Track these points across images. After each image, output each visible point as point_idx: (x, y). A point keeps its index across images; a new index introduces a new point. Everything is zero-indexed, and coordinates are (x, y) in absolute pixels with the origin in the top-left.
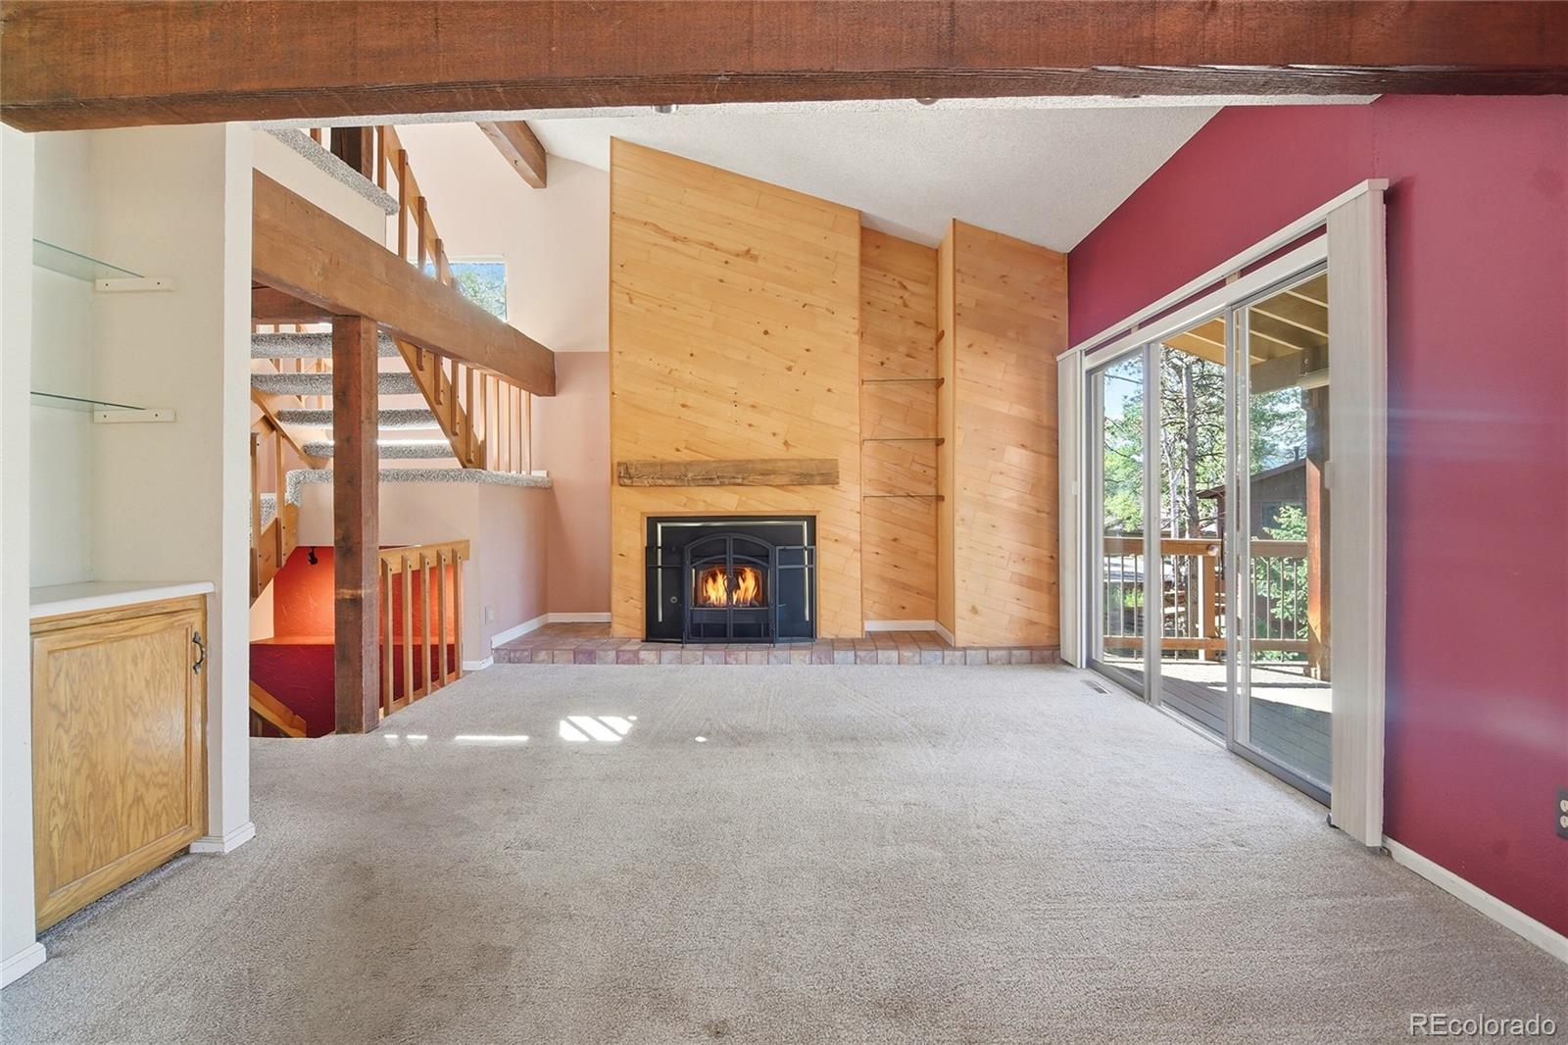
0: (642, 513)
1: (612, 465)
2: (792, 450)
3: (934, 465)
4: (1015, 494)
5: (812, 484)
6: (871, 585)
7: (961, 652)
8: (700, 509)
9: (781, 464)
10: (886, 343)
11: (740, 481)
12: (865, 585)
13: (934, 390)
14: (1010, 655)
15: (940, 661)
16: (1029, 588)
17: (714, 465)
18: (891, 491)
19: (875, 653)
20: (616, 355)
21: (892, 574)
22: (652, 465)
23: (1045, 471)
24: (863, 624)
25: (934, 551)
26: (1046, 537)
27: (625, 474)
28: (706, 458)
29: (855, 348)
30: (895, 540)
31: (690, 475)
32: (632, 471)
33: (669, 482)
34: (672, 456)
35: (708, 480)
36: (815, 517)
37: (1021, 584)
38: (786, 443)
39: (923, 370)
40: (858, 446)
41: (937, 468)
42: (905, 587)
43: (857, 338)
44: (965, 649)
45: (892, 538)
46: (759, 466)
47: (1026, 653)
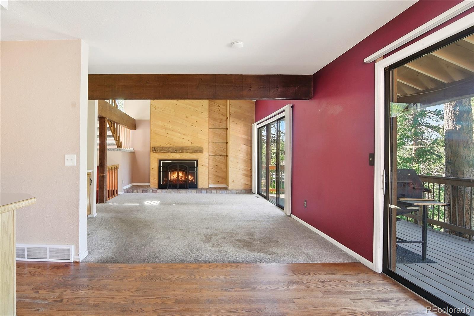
0: (158, 159)
1: (151, 147)
2: (193, 144)
3: (226, 148)
4: (243, 155)
5: (197, 152)
6: (211, 176)
7: (230, 191)
8: (171, 158)
9: (190, 148)
10: (215, 119)
11: (181, 152)
12: (209, 176)
13: (226, 130)
14: (241, 192)
15: (225, 193)
16: (246, 176)
17: (175, 148)
18: (216, 154)
19: (211, 191)
20: (152, 122)
21: (216, 174)
22: (160, 147)
23: (249, 150)
24: (209, 185)
25: (226, 168)
26: (249, 165)
27: (154, 150)
28: (173, 146)
29: (208, 121)
30: (217, 166)
31: (169, 150)
32: (156, 149)
33: (164, 152)
34: (164, 145)
35: (173, 151)
36: (198, 160)
37: (244, 176)
38: (191, 143)
39: (223, 126)
40: (208, 144)
41: (226, 149)
42: (218, 177)
43: (208, 119)
44: (231, 190)
45: (216, 165)
46: (185, 148)
47: (245, 191)
